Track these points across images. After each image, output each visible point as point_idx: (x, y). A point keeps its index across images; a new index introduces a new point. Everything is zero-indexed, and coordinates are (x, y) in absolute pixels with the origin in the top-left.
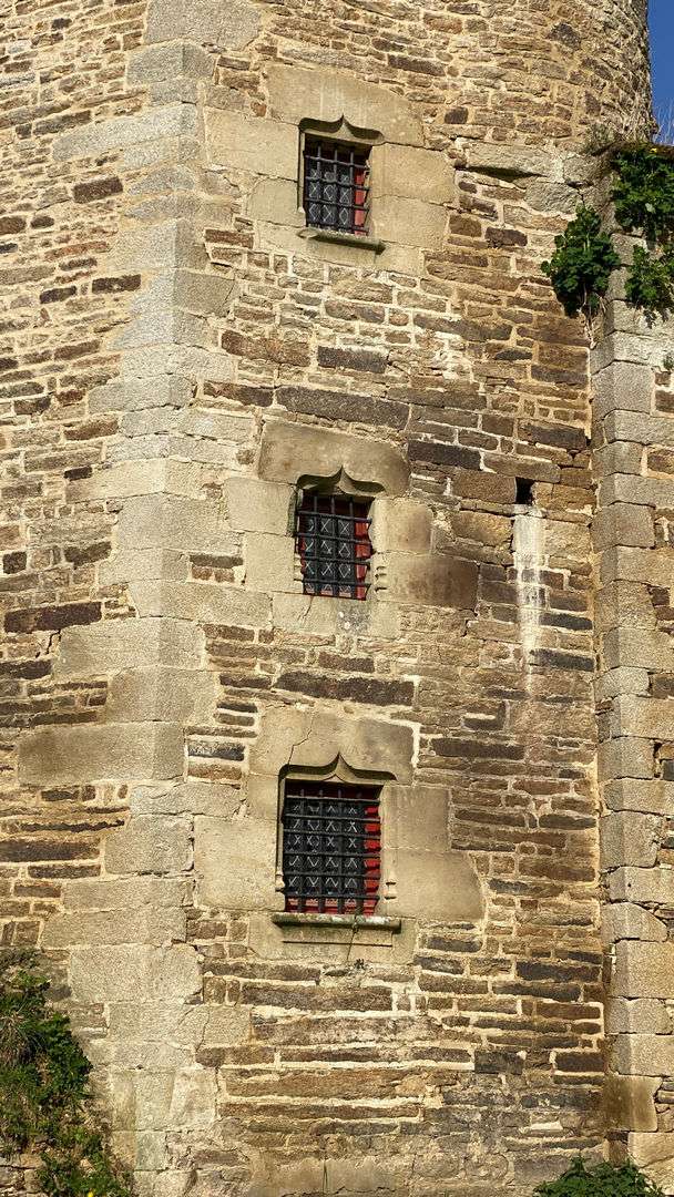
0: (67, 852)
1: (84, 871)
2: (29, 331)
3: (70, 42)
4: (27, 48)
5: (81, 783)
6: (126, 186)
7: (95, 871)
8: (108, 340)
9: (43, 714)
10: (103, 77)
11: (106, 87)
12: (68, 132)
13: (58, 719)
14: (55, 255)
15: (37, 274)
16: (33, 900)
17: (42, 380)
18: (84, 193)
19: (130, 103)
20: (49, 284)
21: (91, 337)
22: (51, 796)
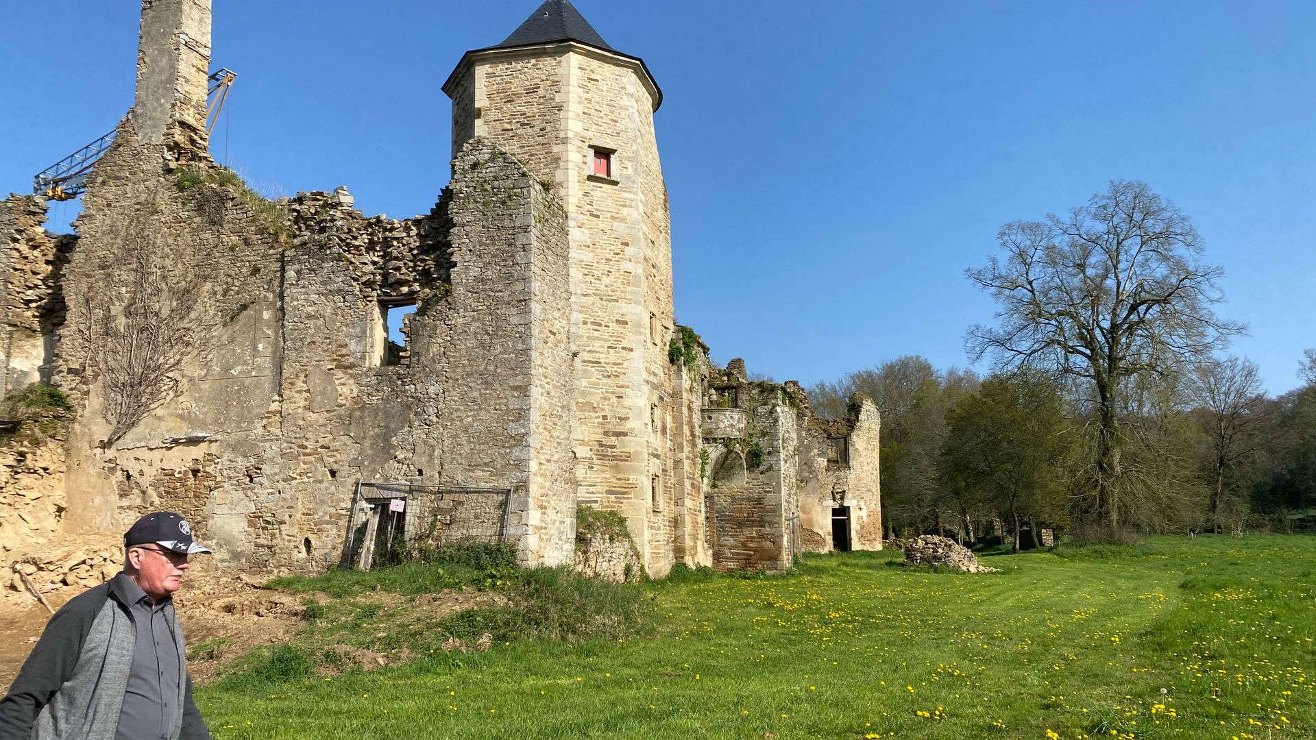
0: (624, 493)
1: (628, 498)
2: (604, 355)
3: (612, 278)
4: (600, 275)
5: (627, 476)
6: (629, 323)
7: (631, 498)
8: (625, 364)
9: (615, 458)
10: (622, 292)
11: (623, 294)
12: (613, 303)
13: (618, 460)
14: (611, 336)
15: (606, 340)
16: (616, 505)
17: (609, 370)
18: (618, 322)
19: (629, 301)
20: (609, 344)
21: (621, 362)
22: (619, 479)
